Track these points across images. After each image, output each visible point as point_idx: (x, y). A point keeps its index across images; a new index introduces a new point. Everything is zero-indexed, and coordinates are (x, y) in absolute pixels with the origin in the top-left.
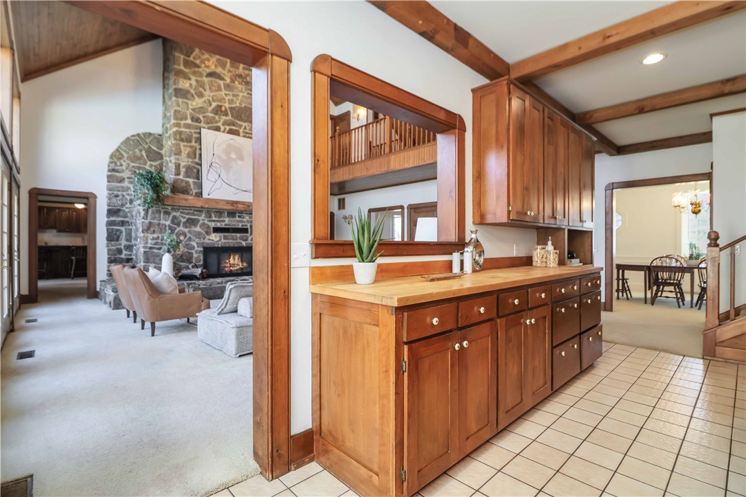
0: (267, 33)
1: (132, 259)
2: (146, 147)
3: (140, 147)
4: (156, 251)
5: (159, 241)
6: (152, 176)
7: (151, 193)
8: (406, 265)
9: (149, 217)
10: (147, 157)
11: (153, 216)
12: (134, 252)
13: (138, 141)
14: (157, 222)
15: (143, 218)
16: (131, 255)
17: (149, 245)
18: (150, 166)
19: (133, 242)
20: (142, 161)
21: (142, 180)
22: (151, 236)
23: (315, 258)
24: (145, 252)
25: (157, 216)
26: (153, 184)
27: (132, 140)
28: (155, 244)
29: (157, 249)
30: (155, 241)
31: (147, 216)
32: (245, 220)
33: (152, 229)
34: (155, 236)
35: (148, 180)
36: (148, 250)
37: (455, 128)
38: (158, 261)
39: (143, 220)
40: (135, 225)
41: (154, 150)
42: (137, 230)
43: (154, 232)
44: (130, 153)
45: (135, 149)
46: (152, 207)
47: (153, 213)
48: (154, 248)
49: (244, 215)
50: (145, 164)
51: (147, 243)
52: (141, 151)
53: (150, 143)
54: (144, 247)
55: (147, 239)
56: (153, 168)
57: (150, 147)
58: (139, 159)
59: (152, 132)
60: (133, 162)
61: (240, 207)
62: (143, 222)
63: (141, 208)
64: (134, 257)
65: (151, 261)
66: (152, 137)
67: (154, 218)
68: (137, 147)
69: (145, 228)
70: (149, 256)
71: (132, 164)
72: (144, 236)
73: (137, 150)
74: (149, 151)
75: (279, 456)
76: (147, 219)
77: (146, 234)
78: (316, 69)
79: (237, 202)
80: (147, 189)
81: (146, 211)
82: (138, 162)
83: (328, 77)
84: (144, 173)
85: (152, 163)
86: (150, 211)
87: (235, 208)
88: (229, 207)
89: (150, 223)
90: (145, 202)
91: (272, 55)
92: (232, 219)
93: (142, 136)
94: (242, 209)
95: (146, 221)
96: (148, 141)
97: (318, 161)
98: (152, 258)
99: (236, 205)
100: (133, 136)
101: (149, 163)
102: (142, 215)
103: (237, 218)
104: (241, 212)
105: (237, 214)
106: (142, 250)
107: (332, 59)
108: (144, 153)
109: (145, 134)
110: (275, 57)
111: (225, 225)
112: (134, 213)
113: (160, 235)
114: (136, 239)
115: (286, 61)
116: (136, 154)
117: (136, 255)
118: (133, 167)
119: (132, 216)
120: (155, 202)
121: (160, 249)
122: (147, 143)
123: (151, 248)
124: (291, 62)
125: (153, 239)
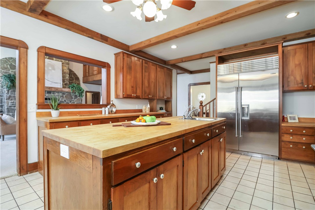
0: (18, 41)
1: (2, 111)
2: (10, 63)
3: (7, 63)
4: (13, 108)
5: (14, 103)
6: (10, 76)
7: (10, 83)
8: (80, 112)
9: (9, 93)
10: (10, 68)
11: (11, 93)
12: (4, 108)
13: (6, 61)
14: (13, 95)
15: (7, 94)
16: (2, 109)
17: (9, 105)
18: (11, 72)
19: (3, 104)
20: (7, 70)
21: (6, 78)
22: (10, 101)
23: (38, 109)
24: (7, 108)
25: (13, 93)
26: (11, 79)
27: (3, 60)
28: (12, 105)
29: (13, 107)
30: (12, 104)
31: (8, 93)
32: (56, 95)
33: (11, 98)
34: (12, 101)
35: (9, 78)
36: (9, 107)
37: (105, 67)
38: (13, 112)
39: (7, 95)
40: (4, 97)
41: (13, 65)
42: (4, 99)
43: (12, 100)
44: (2, 66)
45: (4, 64)
46: (11, 89)
47: (11, 92)
48: (12, 106)
49: (55, 93)
50: (9, 70)
51: (8, 104)
52: (7, 65)
53: (12, 62)
54: (7, 106)
55: (8, 103)
56: (13, 72)
57: (12, 64)
58: (6, 68)
59: (12, 57)
60: (3, 70)
61: (53, 89)
62: (6, 95)
63: (6, 90)
64: (3, 110)
65: (11, 112)
66: (12, 60)
67: (12, 94)
68: (5, 64)
69: (8, 98)
70: (10, 110)
71: (3, 71)
72: (7, 101)
73: (5, 65)
74: (11, 65)
75: (23, 169)
76: (8, 94)
77: (8, 101)
78: (39, 51)
79: (52, 88)
80: (8, 82)
81: (8, 91)
82: (6, 70)
83: (44, 53)
84: (7, 75)
85: (12, 70)
86: (10, 91)
87: (50, 90)
88: (48, 90)
89: (10, 96)
90: (7, 87)
91: (20, 47)
92: (49, 94)
93: (8, 59)
94: (54, 90)
95: (8, 95)
96: (11, 61)
97: (39, 79)
98: (11, 111)
99: (51, 89)
100: (3, 59)
101: (11, 70)
102: (6, 92)
103: (52, 94)
104: (54, 92)
105: (52, 93)
106: (6, 107)
107: (46, 47)
108: (8, 66)
109: (9, 58)
110: (21, 48)
111: (46, 97)
112: (3, 92)
113: (15, 101)
114: (4, 103)
115: (26, 49)
116: (5, 66)
117: (4, 110)
118: (3, 72)
119: (3, 93)
120: (12, 87)
121: (15, 107)
122: (10, 62)
123: (10, 106)
124: (28, 49)
125: (11, 102)
